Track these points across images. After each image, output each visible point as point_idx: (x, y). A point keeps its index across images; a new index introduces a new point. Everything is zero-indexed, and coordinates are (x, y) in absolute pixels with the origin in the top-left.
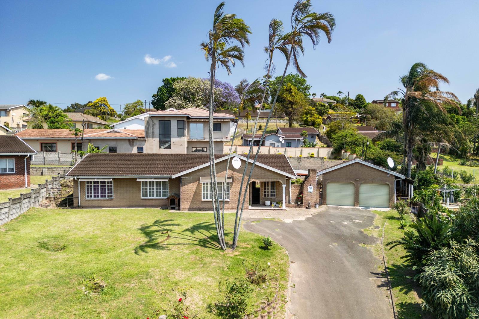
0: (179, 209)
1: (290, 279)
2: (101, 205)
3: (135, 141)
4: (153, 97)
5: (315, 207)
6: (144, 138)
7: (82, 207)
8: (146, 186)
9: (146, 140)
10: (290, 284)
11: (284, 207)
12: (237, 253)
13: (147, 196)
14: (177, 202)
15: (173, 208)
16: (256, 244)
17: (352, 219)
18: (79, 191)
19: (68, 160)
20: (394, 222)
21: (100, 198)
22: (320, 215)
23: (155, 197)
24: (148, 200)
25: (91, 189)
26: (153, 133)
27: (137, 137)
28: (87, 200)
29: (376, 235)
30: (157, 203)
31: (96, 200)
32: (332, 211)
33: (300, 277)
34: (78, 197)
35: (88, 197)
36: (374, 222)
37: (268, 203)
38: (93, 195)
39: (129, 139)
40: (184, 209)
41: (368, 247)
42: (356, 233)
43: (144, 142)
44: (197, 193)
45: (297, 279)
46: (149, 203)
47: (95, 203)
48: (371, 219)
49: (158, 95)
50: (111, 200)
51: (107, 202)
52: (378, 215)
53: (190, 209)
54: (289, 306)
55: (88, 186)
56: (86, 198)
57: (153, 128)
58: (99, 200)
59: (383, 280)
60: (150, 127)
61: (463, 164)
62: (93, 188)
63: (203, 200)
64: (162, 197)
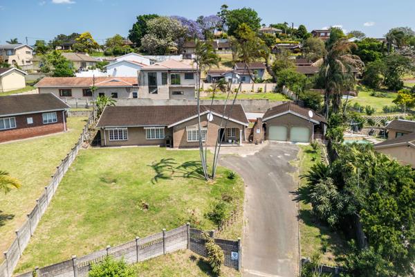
0: (172, 147)
1: (245, 197)
2: (120, 144)
3: (131, 88)
5: (261, 143)
6: (137, 85)
7: (107, 146)
8: (150, 132)
9: (139, 87)
10: (245, 200)
11: (241, 144)
12: (215, 182)
13: (150, 138)
15: (168, 146)
16: (225, 175)
17: (284, 153)
18: (105, 136)
19: (83, 104)
20: (310, 154)
22: (264, 150)
23: (155, 138)
24: (151, 140)
26: (144, 82)
27: (132, 86)
28: (110, 141)
29: (297, 165)
30: (157, 142)
31: (116, 141)
32: (272, 146)
33: (250, 195)
35: (111, 139)
36: (298, 156)
37: (230, 141)
38: (114, 138)
39: (127, 87)
40: (176, 147)
41: (291, 174)
42: (285, 165)
43: (137, 89)
44: (184, 136)
45: (249, 197)
46: (152, 142)
47: (116, 143)
48: (296, 152)
49: (133, 31)
50: (126, 141)
51: (124, 142)
52: (301, 150)
53: (180, 147)
54: (245, 212)
55: (110, 133)
57: (144, 79)
58: (118, 141)
59: (296, 196)
60: (141, 78)
61: (373, 95)
62: (114, 134)
63: (188, 141)
64: (160, 138)
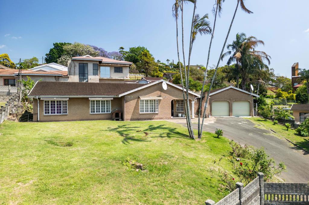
2: (57, 119)
3: (60, 78)
4: (46, 55)
5: (209, 117)
6: (67, 75)
7: (41, 121)
8: (94, 104)
9: (68, 77)
11: (193, 117)
13: (94, 112)
14: (120, 115)
15: (117, 120)
17: (240, 122)
18: (39, 109)
19: (4, 91)
21: (56, 114)
23: (101, 113)
24: (96, 114)
25: (48, 107)
26: (74, 72)
27: (62, 75)
28: (45, 116)
29: (264, 128)
30: (103, 117)
31: (53, 116)
34: (38, 114)
35: (46, 113)
36: (253, 123)
37: (180, 115)
38: (50, 111)
39: (55, 76)
40: (127, 119)
41: (270, 135)
42: (254, 128)
43: (67, 79)
44: (136, 108)
46: (96, 117)
47: (52, 118)
48: (250, 121)
49: (50, 54)
50: (66, 115)
51: (62, 117)
53: (131, 120)
55: (46, 105)
56: (44, 114)
57: (74, 69)
58: (55, 116)
59: (301, 151)
60: (72, 68)
62: (50, 106)
63: (141, 113)
64: (106, 112)
